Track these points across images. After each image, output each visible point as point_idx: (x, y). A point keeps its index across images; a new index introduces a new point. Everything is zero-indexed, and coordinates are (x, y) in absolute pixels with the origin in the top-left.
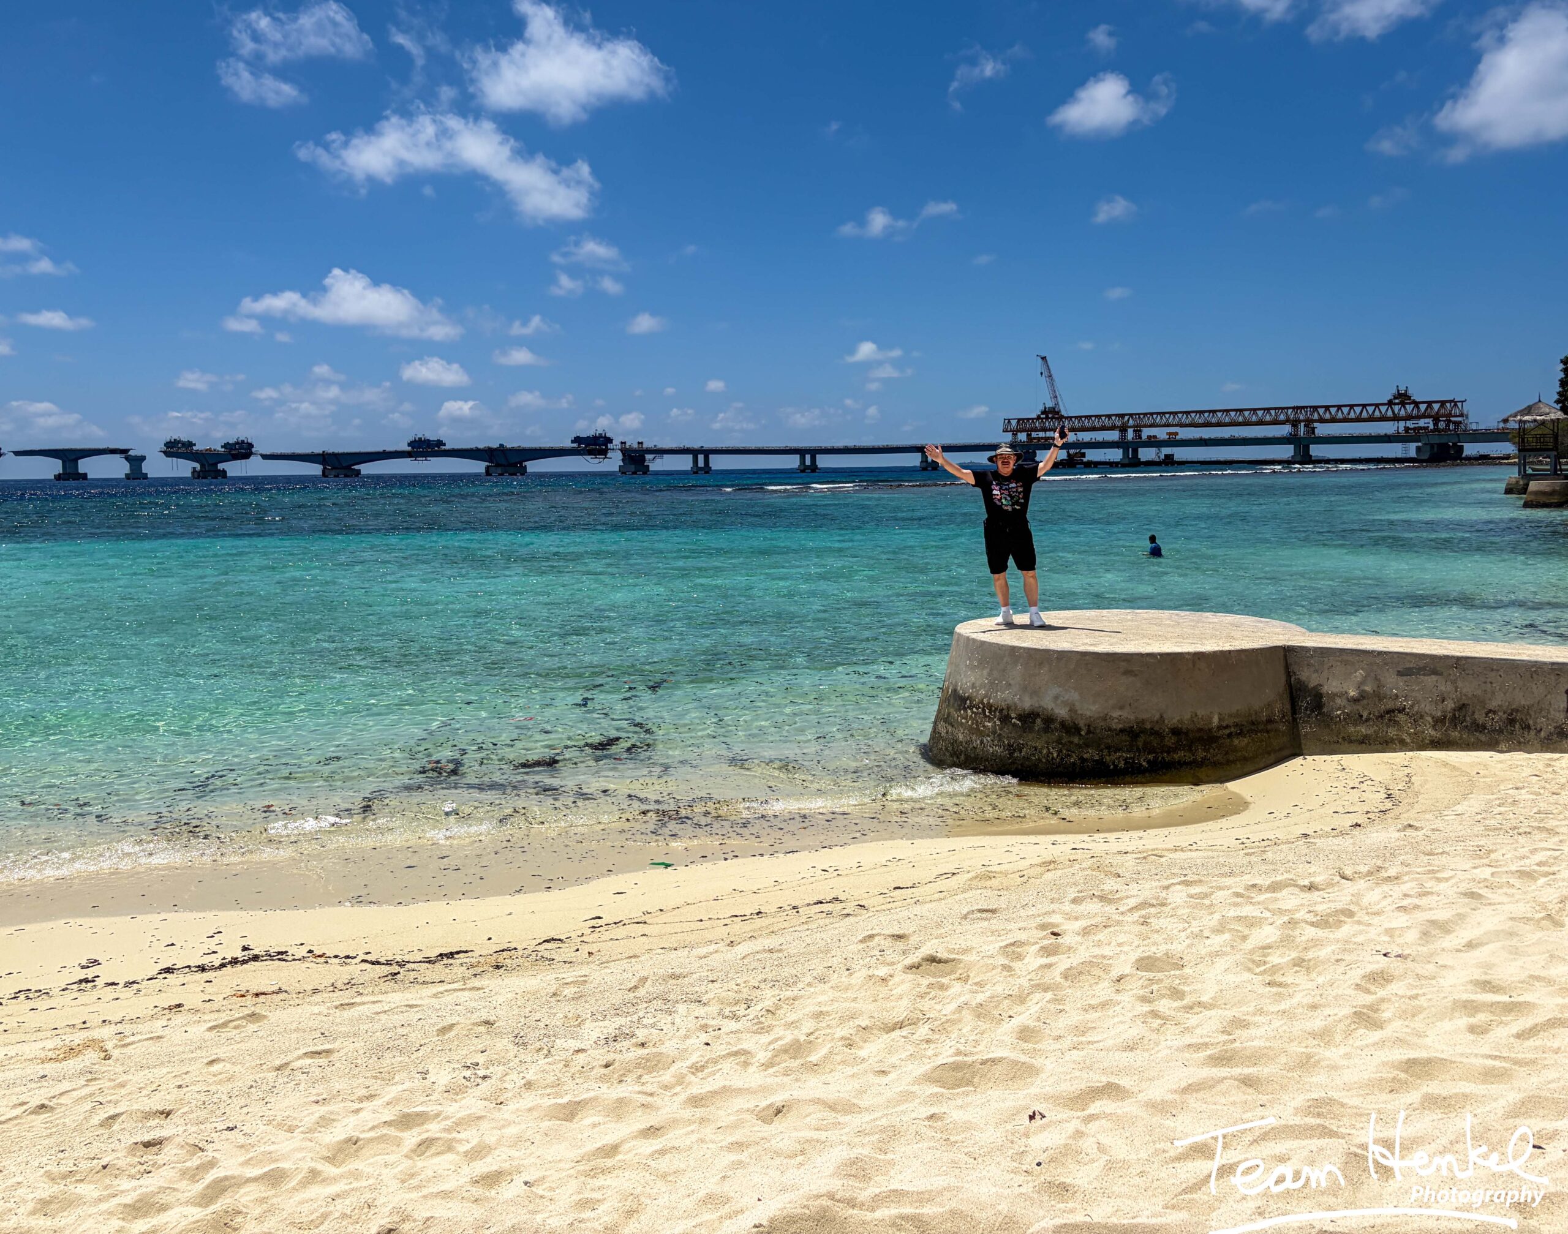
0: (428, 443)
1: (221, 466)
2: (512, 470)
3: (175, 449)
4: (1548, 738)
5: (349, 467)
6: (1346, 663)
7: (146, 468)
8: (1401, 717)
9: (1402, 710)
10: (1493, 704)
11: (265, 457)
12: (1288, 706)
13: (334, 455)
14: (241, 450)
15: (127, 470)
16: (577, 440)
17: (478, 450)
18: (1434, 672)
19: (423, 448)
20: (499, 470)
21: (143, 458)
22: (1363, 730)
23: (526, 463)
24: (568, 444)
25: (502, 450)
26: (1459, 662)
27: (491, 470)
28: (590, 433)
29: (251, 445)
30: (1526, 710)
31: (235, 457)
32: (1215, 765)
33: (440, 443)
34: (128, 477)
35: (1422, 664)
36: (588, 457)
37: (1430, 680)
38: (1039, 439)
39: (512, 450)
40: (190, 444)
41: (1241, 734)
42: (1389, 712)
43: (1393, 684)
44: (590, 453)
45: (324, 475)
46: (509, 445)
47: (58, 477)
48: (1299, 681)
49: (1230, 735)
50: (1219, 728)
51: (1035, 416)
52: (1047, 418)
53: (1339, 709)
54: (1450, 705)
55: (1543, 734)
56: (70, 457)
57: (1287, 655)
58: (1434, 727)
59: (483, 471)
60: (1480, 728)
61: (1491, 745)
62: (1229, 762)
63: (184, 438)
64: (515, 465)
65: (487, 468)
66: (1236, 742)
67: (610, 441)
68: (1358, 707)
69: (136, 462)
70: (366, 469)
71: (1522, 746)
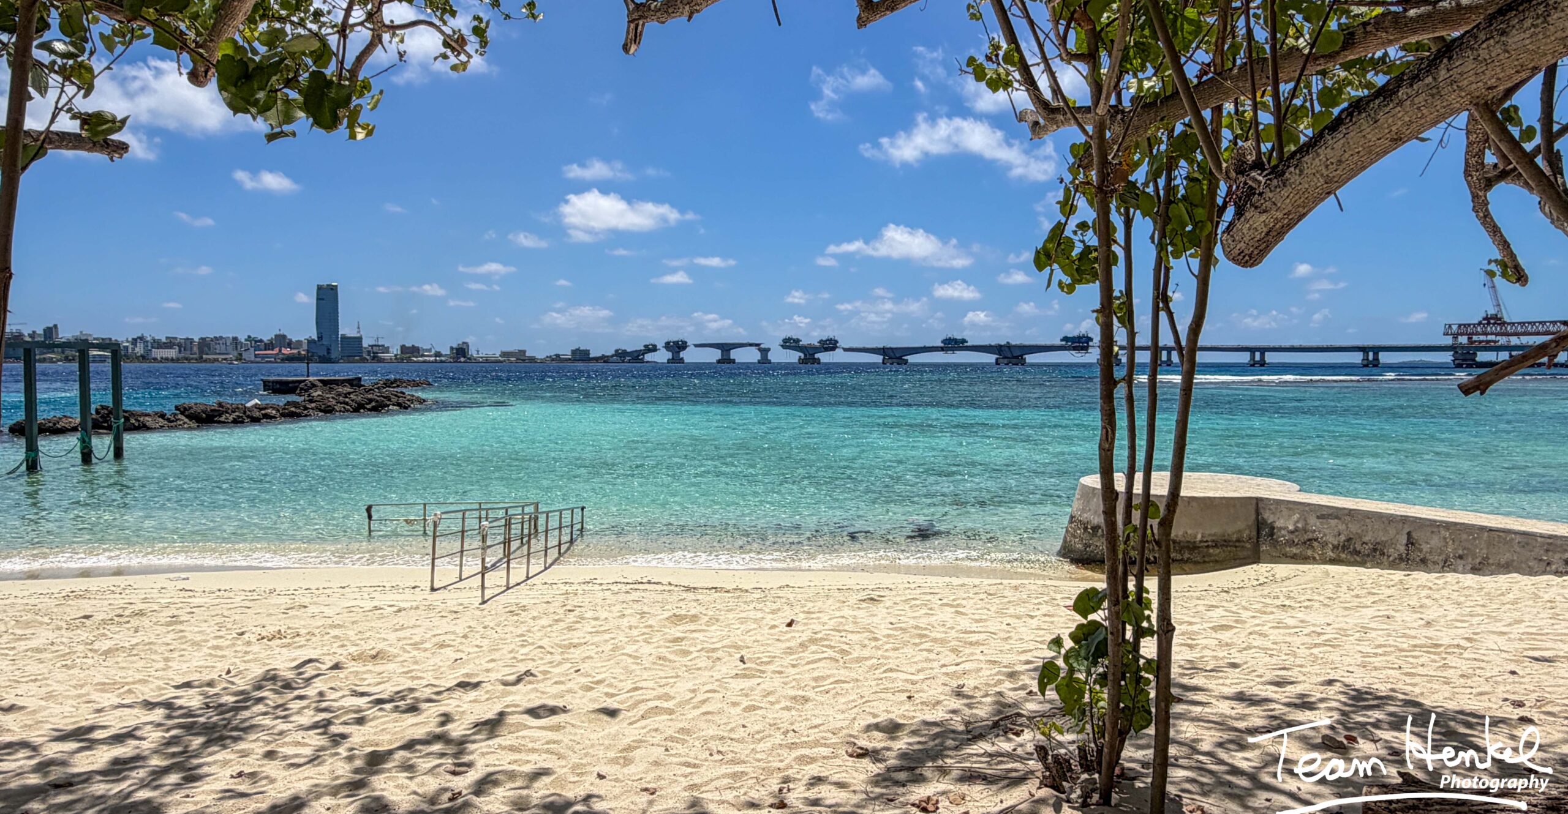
0: (956, 341)
1: (816, 356)
2: (1014, 361)
3: (790, 343)
4: (1393, 561)
5: (900, 358)
6: (1290, 509)
7: (771, 356)
8: (1315, 544)
9: (1316, 540)
10: (1366, 539)
11: (846, 350)
12: (1254, 533)
13: (891, 349)
14: (830, 345)
15: (759, 358)
16: (1065, 339)
17: (991, 346)
18: (1337, 517)
19: (952, 344)
20: (1006, 361)
21: (768, 350)
22: (1294, 550)
23: (1026, 356)
24: (1057, 342)
25: (1009, 346)
26: (1351, 512)
27: (1000, 361)
28: (1075, 334)
29: (836, 342)
30: (1383, 544)
31: (826, 350)
32: (1196, 563)
33: (964, 341)
34: (759, 362)
35: (1330, 512)
36: (1073, 352)
37: (1333, 522)
38: (1480, 342)
39: (1015, 346)
40: (798, 341)
41: (1216, 546)
42: (1310, 540)
43: (1314, 523)
44: (1075, 348)
45: (883, 363)
46: (1013, 343)
47: (719, 362)
48: (1263, 519)
49: (1207, 547)
50: (1201, 541)
51: (1476, 322)
52: (1489, 324)
53: (1283, 537)
54: (1343, 538)
55: (1391, 559)
56: (726, 348)
57: (1258, 503)
58: (1332, 551)
59: (994, 361)
60: (1357, 553)
61: (1362, 564)
62: (1204, 562)
63: (795, 337)
64: (1017, 357)
65: (997, 359)
66: (1211, 551)
67: (1091, 339)
68: (1292, 536)
69: (765, 352)
70: (912, 359)
71: (1379, 565)
